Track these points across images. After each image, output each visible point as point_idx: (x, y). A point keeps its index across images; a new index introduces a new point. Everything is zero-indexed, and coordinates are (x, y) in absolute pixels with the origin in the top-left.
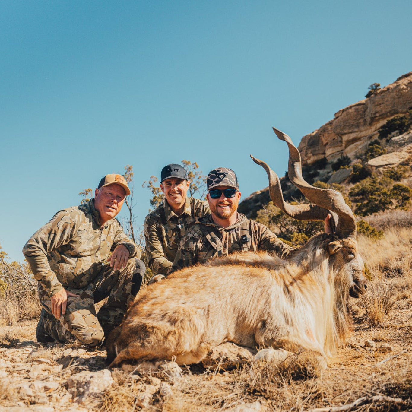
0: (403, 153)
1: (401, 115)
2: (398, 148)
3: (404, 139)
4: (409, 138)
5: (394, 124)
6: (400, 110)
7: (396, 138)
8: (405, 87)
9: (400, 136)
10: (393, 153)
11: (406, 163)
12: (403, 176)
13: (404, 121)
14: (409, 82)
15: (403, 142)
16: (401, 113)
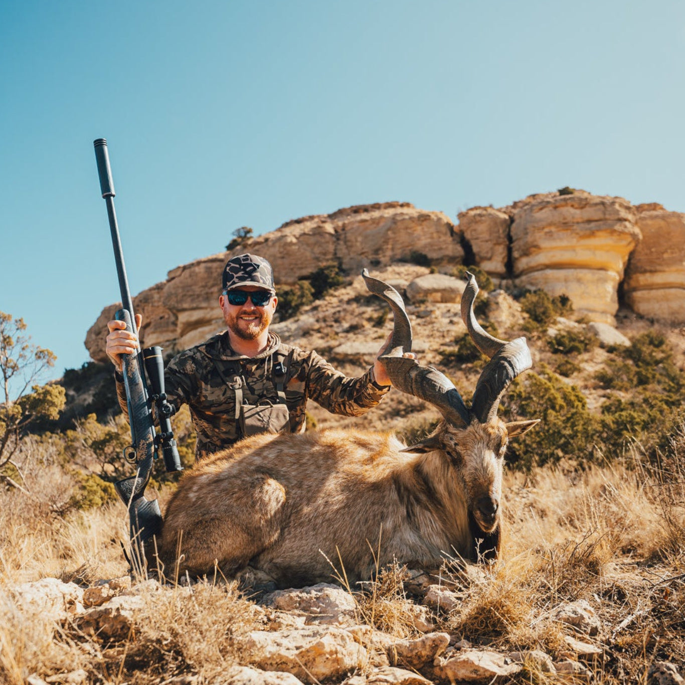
1: (287, 288)
3: (289, 330)
4: (296, 330)
6: (284, 279)
8: (294, 240)
9: (283, 324)
13: (290, 298)
14: (302, 232)
15: (287, 334)
16: (286, 284)
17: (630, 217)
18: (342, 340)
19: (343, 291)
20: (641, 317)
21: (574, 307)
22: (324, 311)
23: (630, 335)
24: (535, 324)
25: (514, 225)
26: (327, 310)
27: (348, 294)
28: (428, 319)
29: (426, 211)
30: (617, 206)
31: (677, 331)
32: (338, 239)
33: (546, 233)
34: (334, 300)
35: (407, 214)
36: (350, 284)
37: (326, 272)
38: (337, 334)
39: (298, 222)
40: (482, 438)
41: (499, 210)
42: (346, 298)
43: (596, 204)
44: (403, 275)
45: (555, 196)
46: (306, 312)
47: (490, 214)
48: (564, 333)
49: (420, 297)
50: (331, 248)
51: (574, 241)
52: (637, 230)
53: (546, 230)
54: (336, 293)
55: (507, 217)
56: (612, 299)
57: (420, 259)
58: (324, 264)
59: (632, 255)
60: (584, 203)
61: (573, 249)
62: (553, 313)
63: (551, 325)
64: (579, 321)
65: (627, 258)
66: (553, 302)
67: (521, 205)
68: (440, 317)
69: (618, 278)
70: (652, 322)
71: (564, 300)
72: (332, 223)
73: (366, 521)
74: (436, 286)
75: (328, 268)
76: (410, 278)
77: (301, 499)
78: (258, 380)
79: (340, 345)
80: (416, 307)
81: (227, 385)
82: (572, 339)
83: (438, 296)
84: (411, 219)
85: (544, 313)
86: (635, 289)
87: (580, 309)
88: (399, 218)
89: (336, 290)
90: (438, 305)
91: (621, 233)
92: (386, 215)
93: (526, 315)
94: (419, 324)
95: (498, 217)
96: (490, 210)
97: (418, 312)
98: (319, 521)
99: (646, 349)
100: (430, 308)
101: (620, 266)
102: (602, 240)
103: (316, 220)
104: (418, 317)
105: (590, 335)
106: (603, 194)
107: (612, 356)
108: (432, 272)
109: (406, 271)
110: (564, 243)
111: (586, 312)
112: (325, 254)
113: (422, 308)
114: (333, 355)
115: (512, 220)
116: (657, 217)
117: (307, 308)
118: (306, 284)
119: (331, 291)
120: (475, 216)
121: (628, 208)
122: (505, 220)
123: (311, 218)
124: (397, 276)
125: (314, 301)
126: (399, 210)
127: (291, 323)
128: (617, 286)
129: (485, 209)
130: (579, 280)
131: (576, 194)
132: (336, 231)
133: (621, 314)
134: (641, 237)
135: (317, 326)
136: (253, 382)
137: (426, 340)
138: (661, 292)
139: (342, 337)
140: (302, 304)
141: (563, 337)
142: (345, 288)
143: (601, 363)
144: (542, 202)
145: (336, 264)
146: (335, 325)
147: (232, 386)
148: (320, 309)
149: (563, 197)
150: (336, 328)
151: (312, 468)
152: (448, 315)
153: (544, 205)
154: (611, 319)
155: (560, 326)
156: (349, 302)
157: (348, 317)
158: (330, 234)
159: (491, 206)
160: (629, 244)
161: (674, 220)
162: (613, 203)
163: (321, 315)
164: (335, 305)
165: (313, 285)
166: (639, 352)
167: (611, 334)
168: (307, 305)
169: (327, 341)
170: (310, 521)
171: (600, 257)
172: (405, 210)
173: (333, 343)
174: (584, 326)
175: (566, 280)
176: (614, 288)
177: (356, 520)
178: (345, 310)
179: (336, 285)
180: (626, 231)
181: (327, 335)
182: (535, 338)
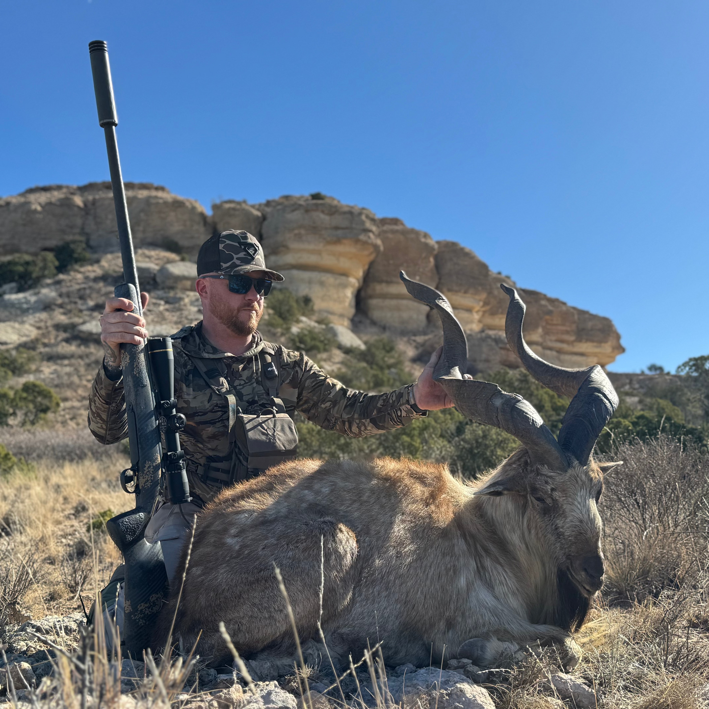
0: (27, 326)
1: (27, 258)
2: (17, 316)
3: (27, 302)
4: (36, 302)
5: (11, 271)
6: (24, 248)
7: (14, 297)
8: (39, 208)
9: (21, 296)
10: (8, 323)
11: (31, 345)
12: (26, 368)
13: (31, 268)
14: (48, 201)
15: (25, 306)
16: (27, 253)
17: (374, 228)
18: (87, 318)
19: (90, 268)
20: (374, 323)
21: (316, 308)
22: (68, 287)
23: (365, 338)
24: (280, 321)
25: (266, 223)
26: (71, 286)
27: (94, 271)
28: (177, 305)
29: (180, 197)
30: (363, 217)
31: (405, 339)
32: (87, 214)
33: (296, 235)
34: (79, 276)
35: (161, 198)
36: (98, 261)
37: (72, 246)
38: (81, 311)
39: (45, 189)
40: (584, 483)
41: (253, 206)
42: (92, 275)
43: (345, 213)
44: (153, 259)
45: (307, 200)
46: (48, 285)
47: (243, 210)
48: (306, 332)
49: (169, 283)
50: (79, 221)
51: (320, 246)
52: (379, 242)
53: (296, 232)
54: (82, 269)
55: (259, 214)
56: (350, 304)
57: (171, 246)
58: (69, 238)
59: (371, 264)
60: (333, 210)
61: (319, 253)
62: (296, 312)
63: (294, 323)
64: (319, 322)
65: (366, 267)
66: (297, 301)
67: (273, 204)
68: (188, 305)
69: (357, 285)
70: (384, 328)
71: (307, 300)
72: (82, 196)
73: (439, 577)
74: (186, 274)
75: (74, 242)
76: (161, 262)
77: (371, 549)
78: (246, 383)
79: (84, 323)
80: (165, 293)
81: (212, 389)
82: (313, 339)
83: (188, 284)
84: (166, 203)
85: (288, 311)
86: (371, 297)
87: (320, 311)
88: (153, 201)
89: (82, 266)
90: (188, 293)
91: (365, 243)
92: (140, 196)
93: (271, 311)
94: (167, 310)
95: (251, 214)
96: (244, 206)
97: (167, 298)
98: (392, 578)
99: (379, 354)
100: (179, 295)
101: (360, 273)
102: (347, 248)
103: (64, 190)
104: (167, 302)
105: (329, 336)
106: (351, 204)
107: (348, 357)
108: (183, 260)
109: (157, 255)
110: (311, 247)
111: (325, 314)
112: (72, 227)
113: (172, 294)
114: (76, 333)
115: (264, 218)
116: (397, 231)
117: (49, 281)
118: (50, 256)
119: (77, 267)
120: (229, 209)
121: (373, 220)
122: (258, 217)
123: (59, 188)
124: (147, 260)
125: (56, 275)
126: (154, 193)
127: (31, 295)
128: (355, 292)
129: (239, 203)
130: (322, 284)
131: (327, 201)
132: (85, 205)
133: (357, 319)
134: (382, 248)
135: (59, 301)
136: (240, 385)
137: (175, 326)
138: (394, 302)
139: (86, 315)
140: (44, 277)
141: (305, 335)
142: (91, 264)
143: (338, 363)
144: (295, 204)
145: (83, 238)
146: (80, 302)
147: (218, 390)
148: (63, 284)
149: (315, 201)
150: (80, 305)
151: (376, 508)
152: (196, 303)
153: (296, 207)
154: (346, 322)
155: (301, 325)
156: (96, 279)
157: (94, 295)
158: (78, 207)
159: (245, 202)
160: (371, 254)
161: (413, 236)
162: (360, 214)
163: (64, 290)
164: (80, 281)
165: (57, 257)
166: (373, 356)
167: (348, 337)
168: (49, 278)
169: (70, 318)
170: (382, 578)
171: (344, 264)
172: (160, 194)
173: (76, 320)
174: (324, 327)
175: (310, 282)
176: (352, 293)
177: (430, 576)
178: (90, 288)
179: (82, 261)
180: (370, 241)
181: (70, 311)
182: (279, 334)
